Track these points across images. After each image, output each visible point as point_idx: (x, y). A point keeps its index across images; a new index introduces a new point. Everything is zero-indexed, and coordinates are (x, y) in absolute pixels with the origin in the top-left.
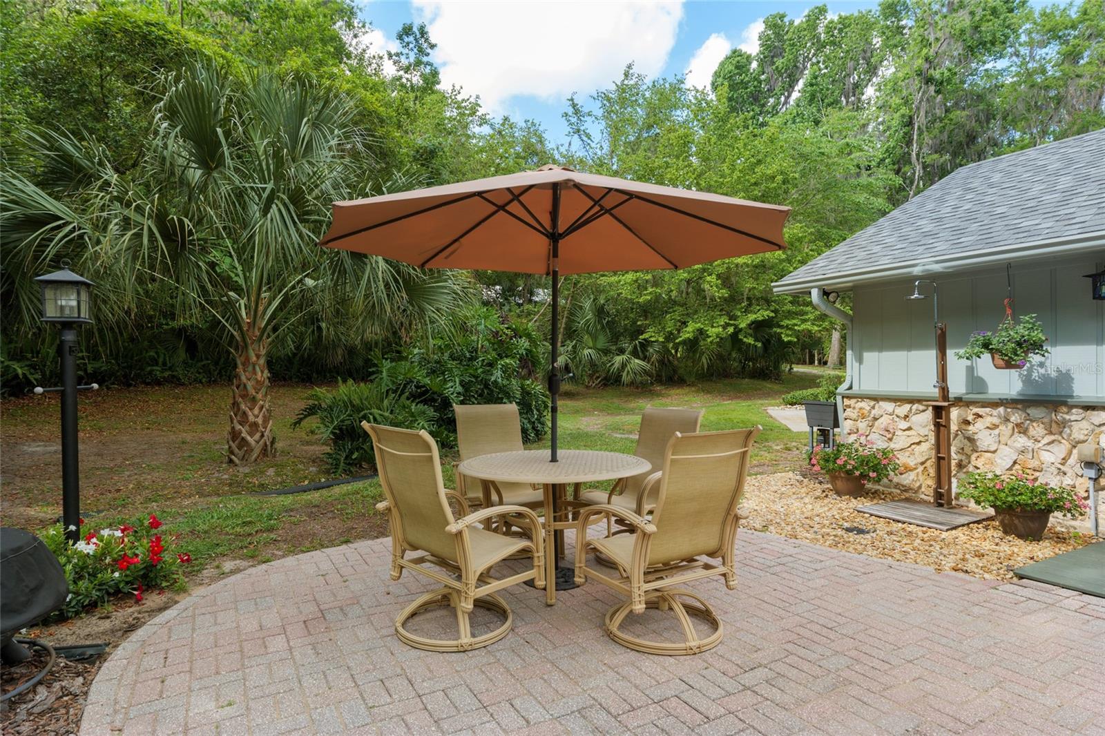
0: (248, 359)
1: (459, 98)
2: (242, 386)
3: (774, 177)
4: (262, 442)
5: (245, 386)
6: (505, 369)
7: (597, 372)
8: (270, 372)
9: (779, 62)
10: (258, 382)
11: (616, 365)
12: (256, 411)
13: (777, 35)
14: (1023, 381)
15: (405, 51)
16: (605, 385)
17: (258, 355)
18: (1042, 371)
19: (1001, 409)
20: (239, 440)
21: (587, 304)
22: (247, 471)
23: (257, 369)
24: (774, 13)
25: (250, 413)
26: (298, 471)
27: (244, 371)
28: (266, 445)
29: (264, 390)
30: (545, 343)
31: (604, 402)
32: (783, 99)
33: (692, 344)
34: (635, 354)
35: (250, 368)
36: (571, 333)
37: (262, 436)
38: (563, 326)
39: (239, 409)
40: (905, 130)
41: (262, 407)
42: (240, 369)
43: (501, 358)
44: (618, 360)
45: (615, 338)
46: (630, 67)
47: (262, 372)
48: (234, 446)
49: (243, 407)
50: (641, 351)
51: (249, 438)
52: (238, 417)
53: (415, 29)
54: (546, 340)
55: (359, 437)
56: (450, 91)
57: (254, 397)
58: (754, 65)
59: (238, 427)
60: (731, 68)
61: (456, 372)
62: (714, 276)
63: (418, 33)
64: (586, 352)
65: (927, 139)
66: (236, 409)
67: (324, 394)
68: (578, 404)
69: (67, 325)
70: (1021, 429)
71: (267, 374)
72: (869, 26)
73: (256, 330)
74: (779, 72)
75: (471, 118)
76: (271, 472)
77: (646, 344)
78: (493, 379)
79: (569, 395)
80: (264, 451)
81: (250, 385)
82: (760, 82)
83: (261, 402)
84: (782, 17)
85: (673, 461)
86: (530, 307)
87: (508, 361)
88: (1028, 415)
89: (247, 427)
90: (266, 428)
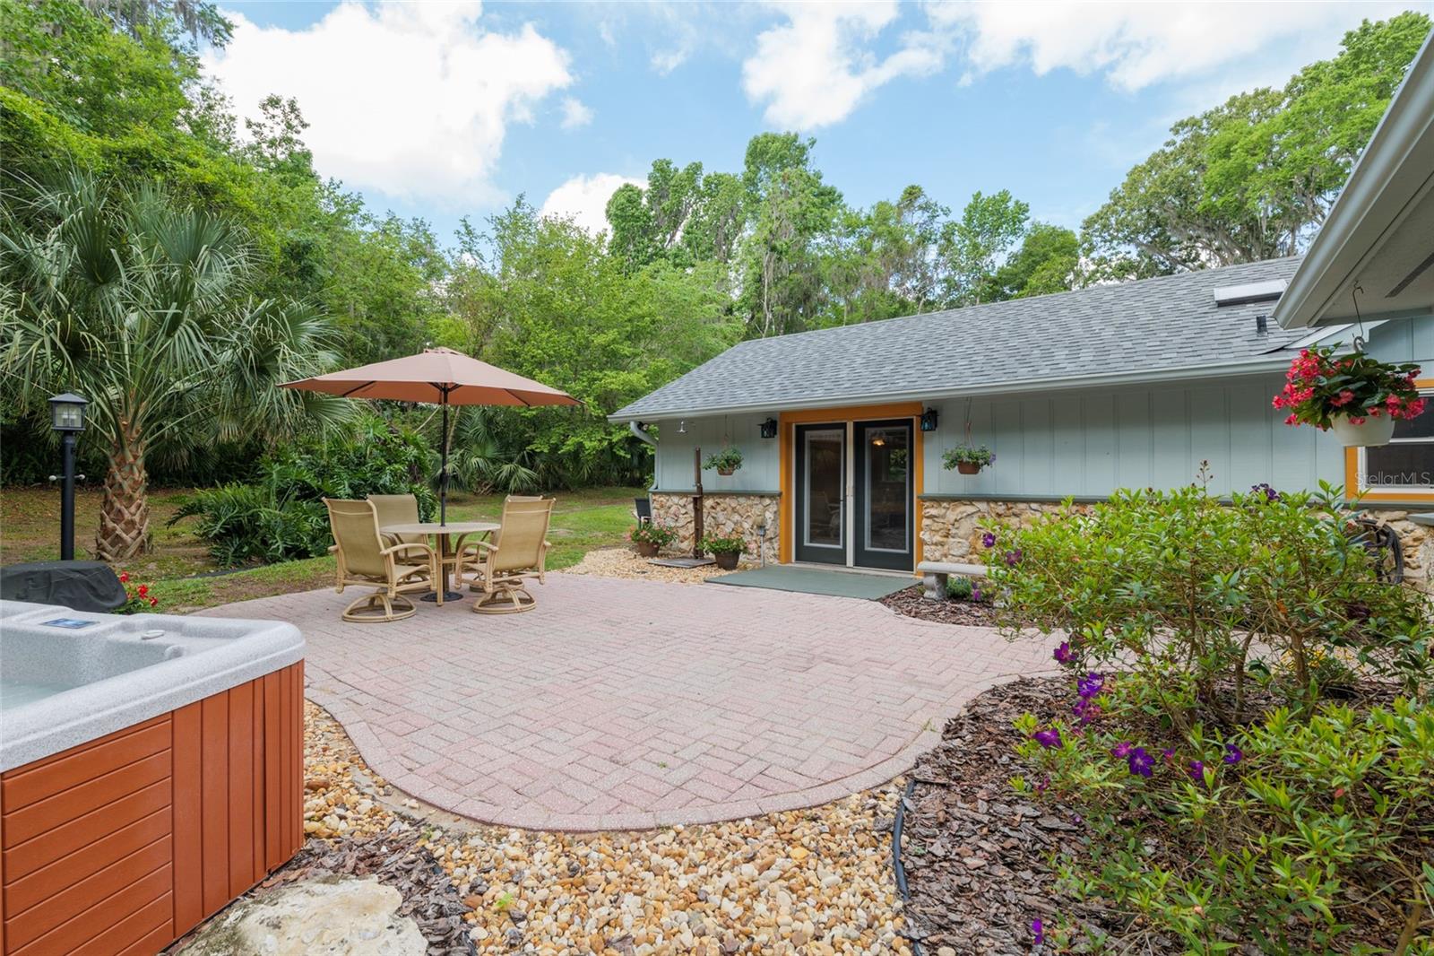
0: (124, 460)
1: (339, 192)
2: (117, 486)
3: (644, 317)
4: (139, 539)
5: (121, 485)
6: (394, 474)
7: (485, 479)
8: (147, 472)
9: (666, 204)
10: (135, 482)
11: (504, 474)
12: (133, 509)
13: (665, 179)
15: (269, 123)
16: (494, 492)
17: (136, 456)
20: (113, 536)
21: (476, 415)
22: (125, 566)
23: (135, 469)
24: (662, 158)
25: (126, 511)
26: (183, 565)
27: (120, 471)
28: (143, 541)
29: (141, 490)
30: (432, 450)
31: (492, 507)
32: (668, 237)
33: (576, 455)
34: (522, 463)
35: (127, 469)
36: (459, 442)
37: (140, 533)
38: (452, 434)
39: (112, 507)
40: (758, 285)
41: (140, 505)
42: (114, 468)
43: (390, 464)
44: (506, 468)
45: (505, 447)
46: (521, 196)
47: (140, 472)
48: (105, 543)
49: (117, 505)
50: (530, 460)
51: (124, 535)
52: (112, 516)
53: (283, 102)
54: (433, 448)
55: (248, 533)
56: (327, 185)
57: (131, 496)
58: (644, 201)
59: (111, 525)
60: (623, 200)
61: (344, 475)
62: (592, 398)
63: (287, 107)
64: (474, 460)
65: (774, 294)
66: (107, 508)
67: (205, 495)
68: (467, 509)
69: (68, 433)
70: (736, 510)
71: (144, 474)
72: (735, 189)
73: (134, 432)
74: (665, 212)
75: (351, 216)
76: (152, 566)
77: (532, 455)
78: (381, 482)
79: (456, 501)
80: (141, 548)
81: (126, 485)
82: (649, 218)
83: (139, 501)
84: (668, 163)
85: (507, 515)
86: (417, 414)
87: (397, 466)
88: (738, 501)
89: (123, 525)
90: (142, 525)
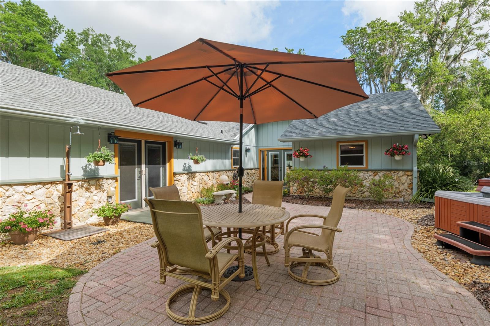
14: (84, 171)
18: (90, 167)
19: (80, 183)
70: (87, 190)
88: (90, 183)
